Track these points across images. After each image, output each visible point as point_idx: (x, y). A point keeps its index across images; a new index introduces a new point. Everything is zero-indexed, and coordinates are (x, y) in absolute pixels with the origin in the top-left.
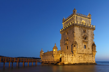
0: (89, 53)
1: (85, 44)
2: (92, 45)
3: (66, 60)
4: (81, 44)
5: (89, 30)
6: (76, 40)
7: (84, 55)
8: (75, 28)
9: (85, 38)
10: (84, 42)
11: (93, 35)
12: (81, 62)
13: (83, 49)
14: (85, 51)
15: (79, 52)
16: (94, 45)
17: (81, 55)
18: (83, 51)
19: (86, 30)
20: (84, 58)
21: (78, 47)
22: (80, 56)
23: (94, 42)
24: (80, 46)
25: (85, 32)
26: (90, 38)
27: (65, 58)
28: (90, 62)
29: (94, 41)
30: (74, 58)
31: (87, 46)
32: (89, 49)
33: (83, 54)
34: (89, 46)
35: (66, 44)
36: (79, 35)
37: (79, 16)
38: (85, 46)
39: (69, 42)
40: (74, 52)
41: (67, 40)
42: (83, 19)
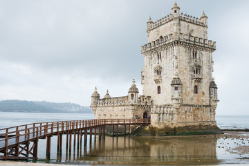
0: (204, 104)
1: (196, 84)
2: (208, 84)
4: (188, 84)
5: (204, 53)
6: (180, 76)
7: (194, 108)
9: (197, 69)
10: (193, 78)
11: (212, 62)
12: (189, 124)
13: (192, 94)
14: (195, 99)
15: (184, 103)
16: (213, 85)
17: (189, 108)
18: (192, 99)
19: (198, 52)
20: (195, 115)
21: (184, 91)
22: (186, 112)
23: (213, 79)
24: (187, 87)
25: (195, 55)
26: (205, 70)
27: (159, 115)
28: (206, 124)
30: (175, 115)
31: (199, 88)
32: (203, 93)
33: (192, 106)
34: (204, 87)
35: (157, 81)
36: (185, 64)
37: (185, 21)
38: (196, 87)
39: (163, 77)
40: (175, 101)
41: (158, 72)
42: (191, 25)
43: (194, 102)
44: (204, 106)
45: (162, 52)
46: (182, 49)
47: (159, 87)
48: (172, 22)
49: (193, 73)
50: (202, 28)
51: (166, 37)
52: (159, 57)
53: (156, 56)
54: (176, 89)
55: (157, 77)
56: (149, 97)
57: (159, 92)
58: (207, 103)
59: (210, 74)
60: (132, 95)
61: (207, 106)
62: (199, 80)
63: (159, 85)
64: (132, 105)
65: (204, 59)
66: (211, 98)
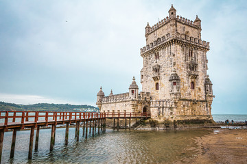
0: (200, 99)
1: (193, 80)
2: (204, 81)
3: (161, 115)
4: (185, 79)
5: (199, 52)
6: (177, 72)
7: (192, 103)
9: (193, 67)
10: (190, 74)
11: (207, 61)
12: (187, 118)
13: (190, 90)
14: (193, 94)
15: (182, 97)
16: (208, 82)
17: (187, 102)
18: (190, 94)
19: (193, 51)
20: (192, 109)
21: (182, 87)
22: (184, 106)
23: (208, 76)
24: (184, 83)
25: (191, 54)
26: (200, 68)
27: (159, 108)
28: (203, 118)
30: (174, 109)
31: (195, 84)
32: (200, 89)
33: (190, 100)
34: (200, 84)
35: (155, 79)
36: (182, 61)
37: (180, 22)
38: (193, 83)
39: (162, 74)
40: (173, 96)
41: (157, 70)
42: (187, 27)
43: (192, 97)
44: (201, 101)
45: (160, 52)
46: (179, 47)
47: (157, 84)
48: (169, 24)
49: (189, 70)
50: (196, 30)
51: (164, 37)
52: (157, 56)
53: (153, 56)
54: (175, 84)
55: (156, 75)
56: (148, 94)
57: (157, 89)
58: (203, 98)
59: (205, 72)
60: (133, 92)
61: (204, 101)
62: (195, 77)
63: (157, 82)
64: (133, 100)
65: (199, 57)
66: (206, 93)
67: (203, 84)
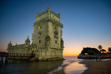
0: (59, 48)
2: (60, 40)
3: (40, 55)
5: (59, 28)
6: (50, 35)
7: (55, 50)
8: (49, 23)
9: (56, 33)
10: (55, 37)
11: (62, 32)
12: (53, 57)
13: (54, 44)
14: (56, 46)
15: (51, 47)
16: (62, 41)
17: (53, 49)
18: (54, 46)
19: (57, 27)
20: (55, 53)
21: (51, 42)
22: (52, 51)
24: (52, 40)
26: (59, 35)
27: (40, 52)
28: (59, 57)
29: (62, 37)
30: (47, 53)
32: (59, 44)
33: (55, 49)
36: (52, 30)
37: (52, 13)
39: (42, 36)
40: (47, 46)
41: (40, 33)
42: (55, 16)
43: (55, 47)
45: (42, 25)
46: (51, 24)
48: (47, 13)
49: (55, 35)
50: (58, 18)
51: (44, 18)
52: (41, 27)
53: (39, 27)
54: (48, 40)
56: (35, 45)
57: (40, 43)
59: (61, 37)
61: (60, 49)
62: (57, 38)
63: (40, 39)
64: (27, 48)
65: (59, 30)
66: (61, 46)
67: (60, 42)
